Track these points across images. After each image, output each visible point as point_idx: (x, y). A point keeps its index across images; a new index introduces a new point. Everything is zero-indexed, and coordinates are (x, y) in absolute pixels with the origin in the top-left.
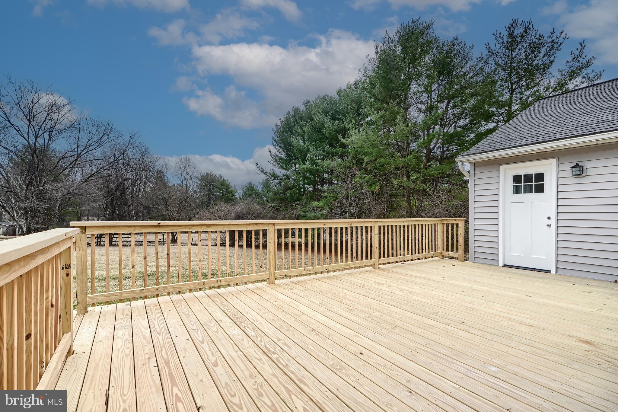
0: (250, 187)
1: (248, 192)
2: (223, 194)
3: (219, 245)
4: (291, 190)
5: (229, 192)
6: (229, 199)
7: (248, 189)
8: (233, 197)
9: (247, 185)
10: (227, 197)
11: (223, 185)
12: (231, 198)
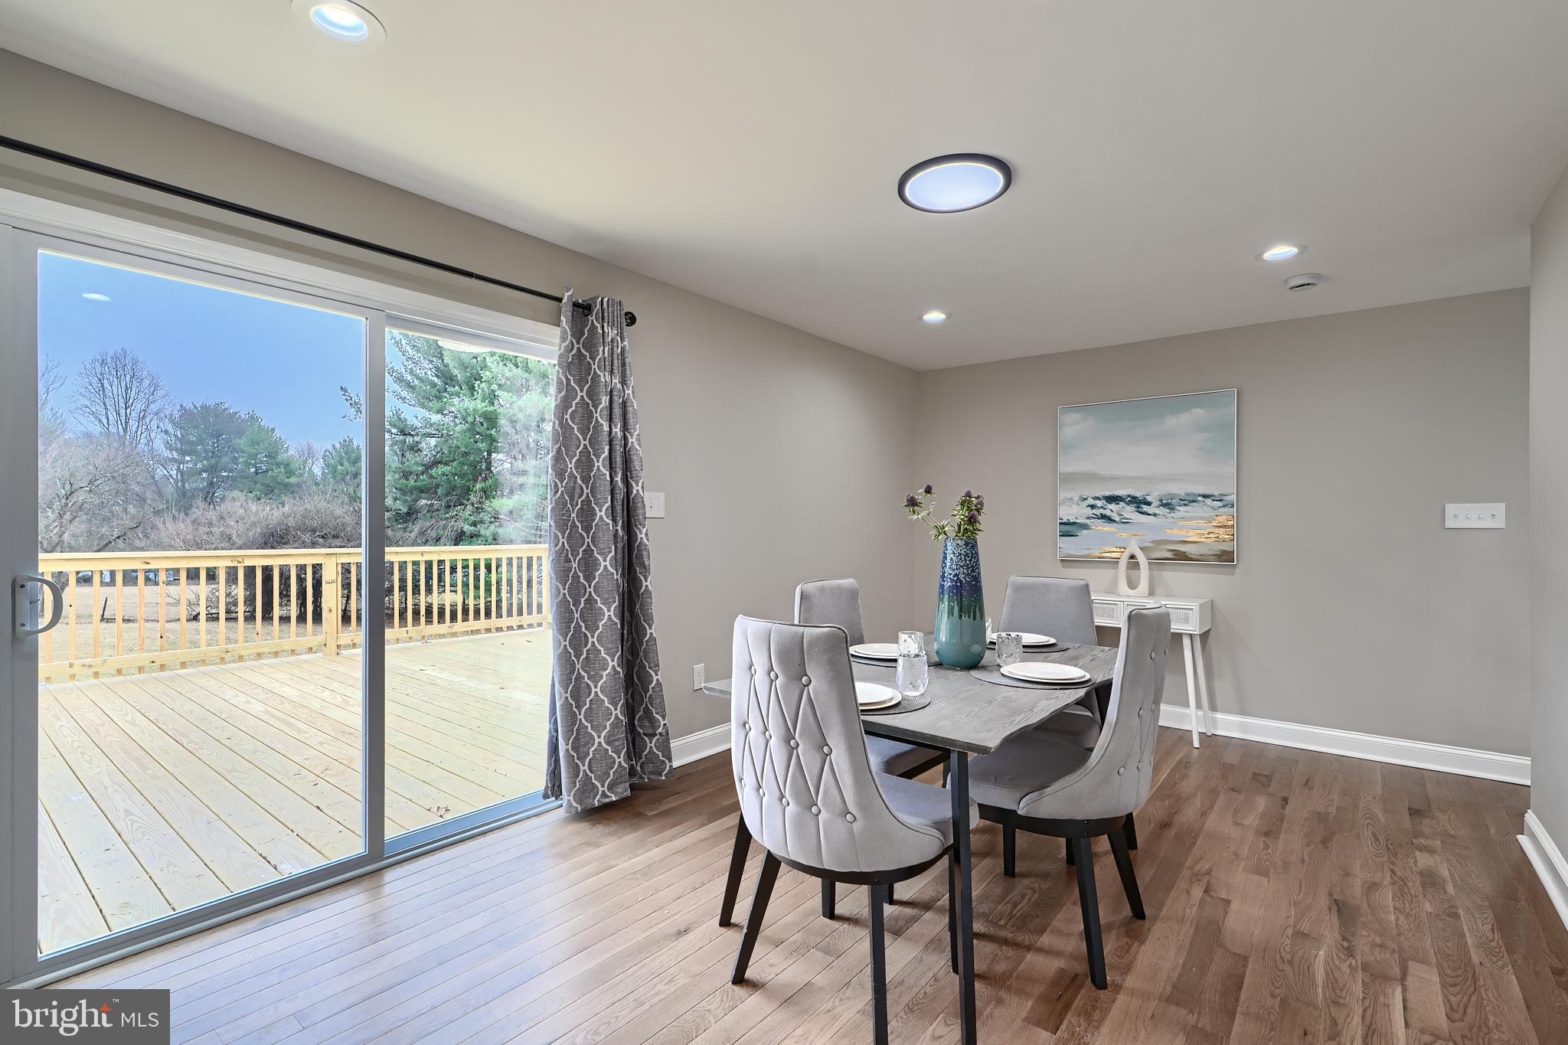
0: (346, 453)
1: (342, 465)
2: (256, 468)
3: (203, 617)
4: (446, 464)
5: (278, 465)
6: (279, 483)
7: (342, 458)
8: (293, 480)
9: (338, 446)
10: (272, 477)
11: (258, 444)
12: (287, 480)
